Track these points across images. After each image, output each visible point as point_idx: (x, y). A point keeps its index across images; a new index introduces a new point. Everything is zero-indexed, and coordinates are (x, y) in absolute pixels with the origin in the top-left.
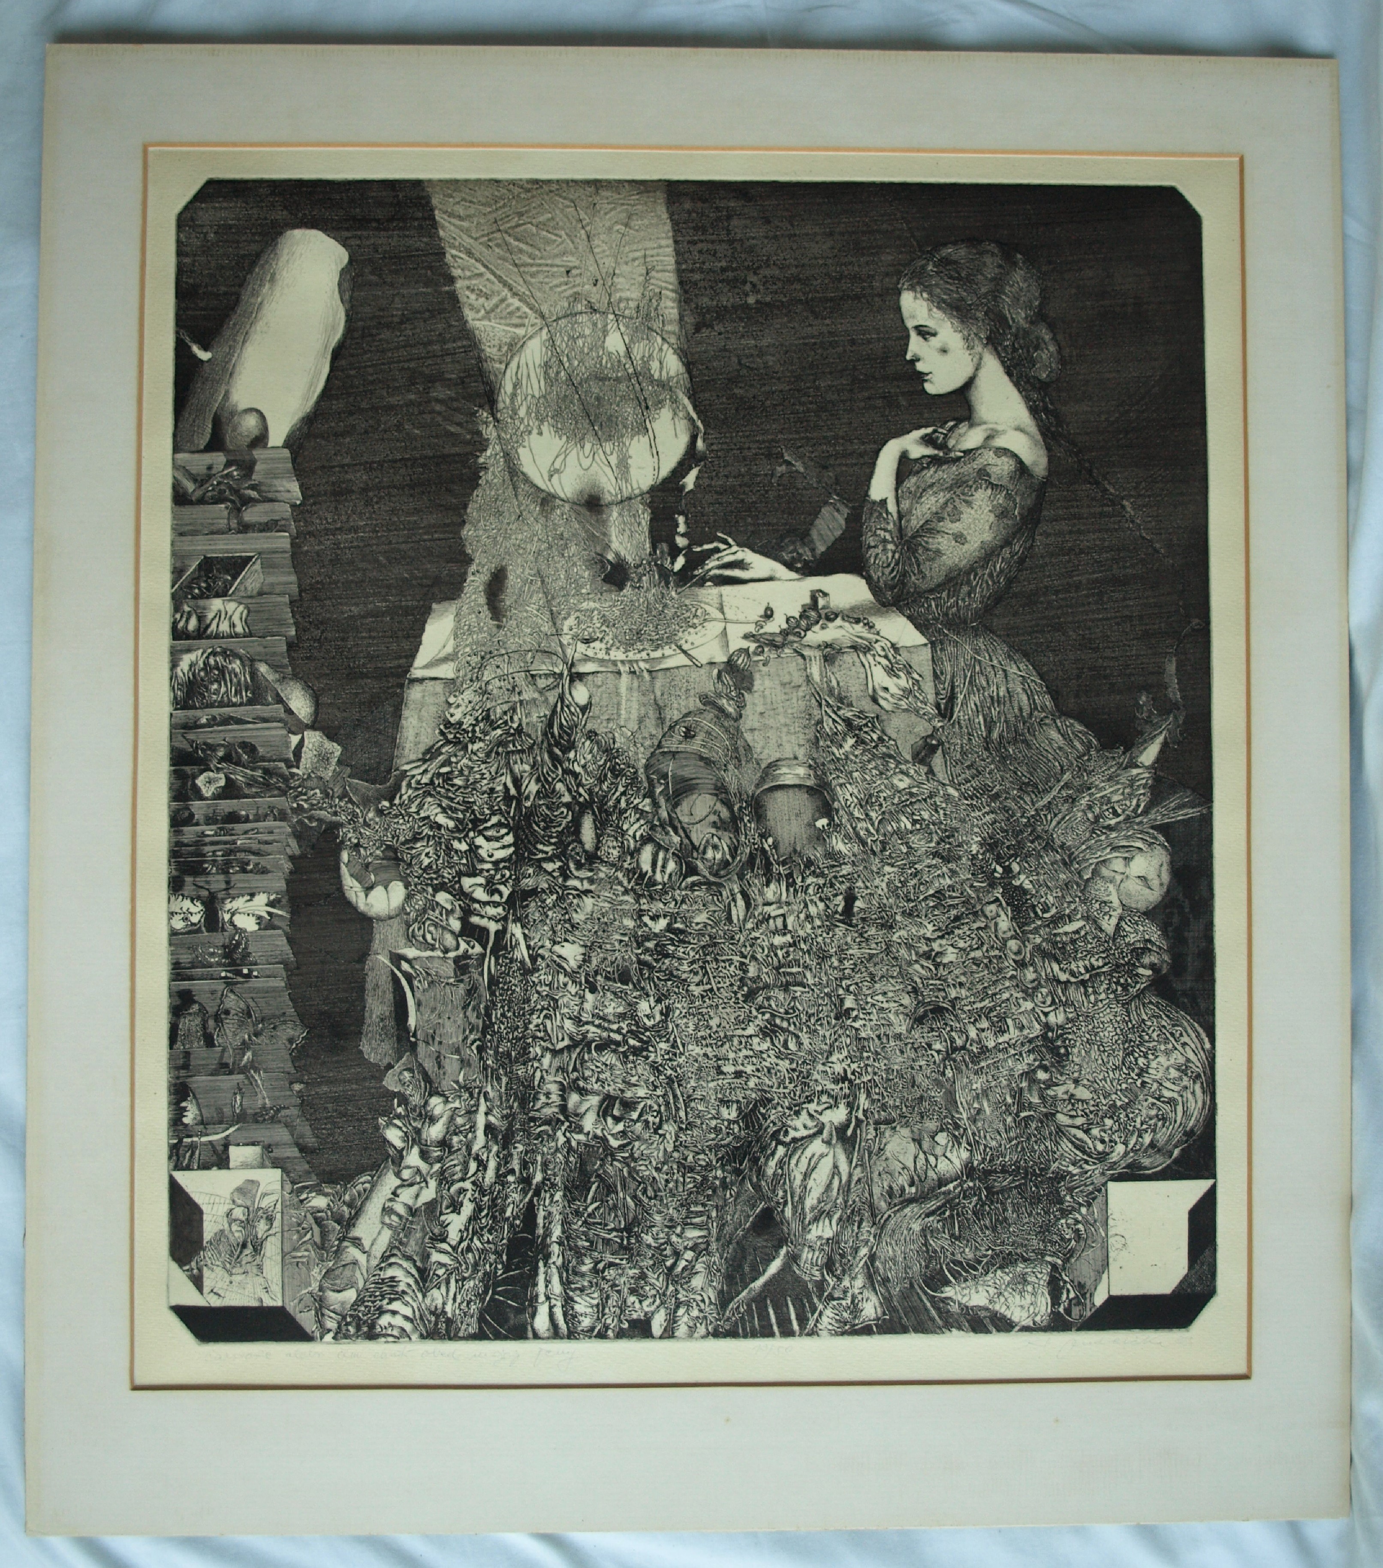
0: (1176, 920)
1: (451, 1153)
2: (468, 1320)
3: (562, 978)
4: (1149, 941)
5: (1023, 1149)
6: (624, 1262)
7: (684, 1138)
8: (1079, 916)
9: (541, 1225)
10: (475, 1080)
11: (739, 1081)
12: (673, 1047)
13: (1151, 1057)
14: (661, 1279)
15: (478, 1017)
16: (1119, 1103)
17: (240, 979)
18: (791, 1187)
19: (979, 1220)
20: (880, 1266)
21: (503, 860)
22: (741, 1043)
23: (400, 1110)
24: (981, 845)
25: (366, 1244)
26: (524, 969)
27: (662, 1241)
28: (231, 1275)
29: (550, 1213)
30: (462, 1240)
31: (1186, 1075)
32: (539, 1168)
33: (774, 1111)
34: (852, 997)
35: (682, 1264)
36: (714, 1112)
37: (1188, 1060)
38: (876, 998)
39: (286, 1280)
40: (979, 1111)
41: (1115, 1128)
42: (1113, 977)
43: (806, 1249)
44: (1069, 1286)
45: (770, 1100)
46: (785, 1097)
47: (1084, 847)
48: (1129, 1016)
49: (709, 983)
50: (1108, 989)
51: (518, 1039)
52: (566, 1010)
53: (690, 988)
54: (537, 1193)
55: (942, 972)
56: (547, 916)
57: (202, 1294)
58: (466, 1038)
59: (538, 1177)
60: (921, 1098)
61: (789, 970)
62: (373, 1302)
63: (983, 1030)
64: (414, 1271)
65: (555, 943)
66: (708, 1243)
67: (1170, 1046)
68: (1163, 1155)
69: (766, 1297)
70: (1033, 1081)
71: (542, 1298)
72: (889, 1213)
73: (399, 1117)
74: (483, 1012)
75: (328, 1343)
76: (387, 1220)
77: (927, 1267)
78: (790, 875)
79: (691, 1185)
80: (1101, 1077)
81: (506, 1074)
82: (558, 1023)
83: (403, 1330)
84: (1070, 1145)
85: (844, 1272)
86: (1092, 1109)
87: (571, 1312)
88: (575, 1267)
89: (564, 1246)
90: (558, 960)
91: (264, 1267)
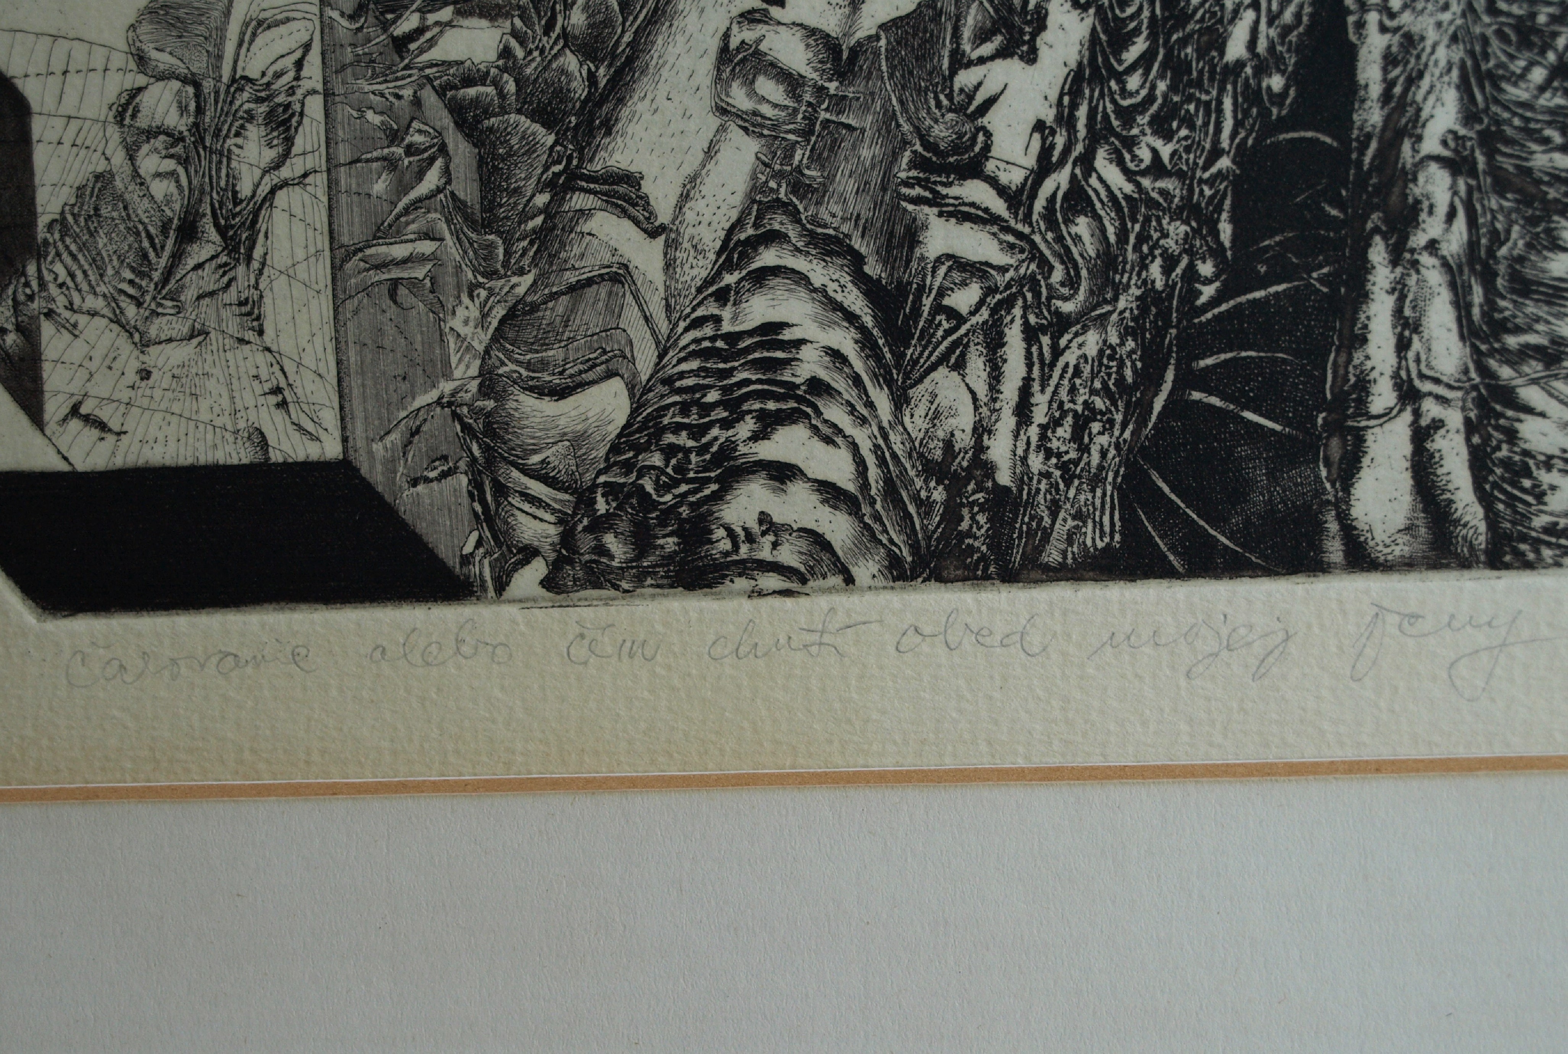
2: (1078, 494)
9: (1375, 90)
25: (662, 196)
28: (145, 345)
29: (1410, 41)
30: (1045, 166)
39: (353, 356)
57: (42, 430)
62: (696, 432)
64: (854, 299)
71: (1383, 397)
75: (526, 602)
76: (739, 98)
83: (818, 542)
87: (1504, 452)
88: (1521, 259)
89: (1473, 172)
91: (268, 307)
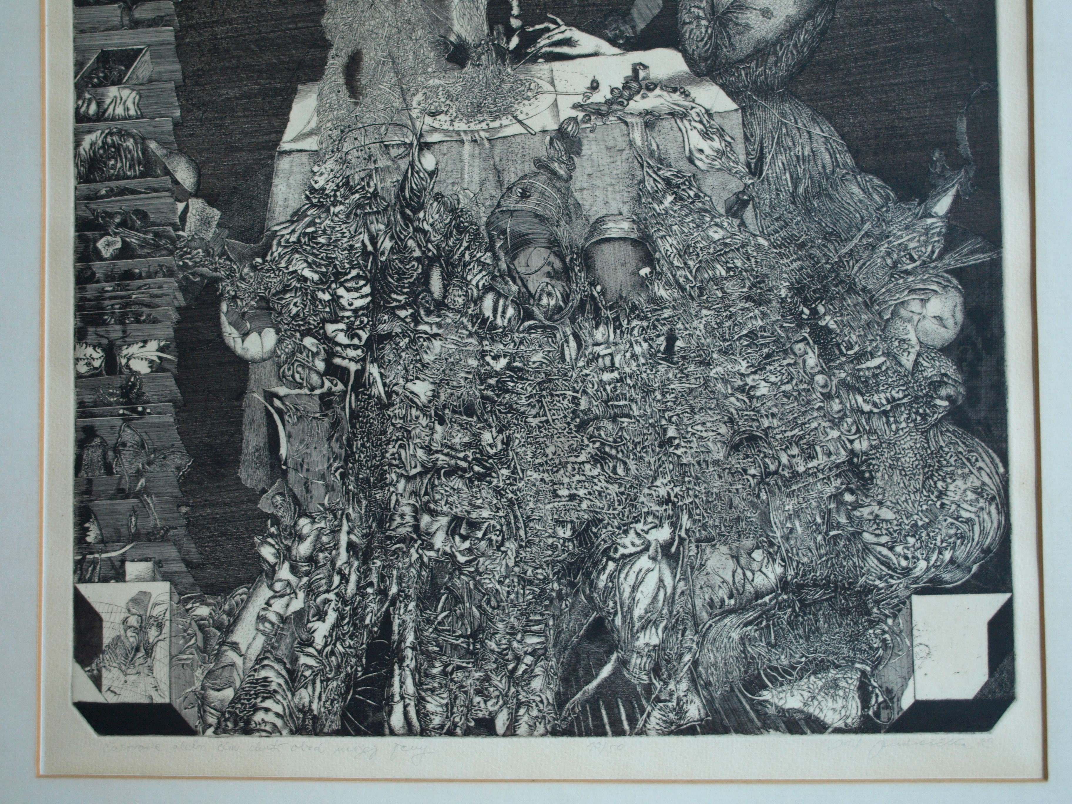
0: (970, 356)
1: (317, 568)
2: (331, 717)
3: (414, 411)
4: (945, 375)
5: (833, 565)
6: (470, 665)
7: (524, 554)
8: (880, 353)
9: (396, 632)
10: (338, 503)
11: (573, 503)
12: (513, 473)
13: (949, 480)
14: (503, 681)
15: (340, 447)
16: (920, 523)
17: (135, 416)
18: (620, 599)
19: (793, 630)
20: (703, 672)
21: (362, 308)
22: (574, 469)
23: (273, 530)
24: (790, 289)
25: (243, 648)
26: (381, 404)
27: (504, 647)
28: (126, 675)
29: (404, 621)
30: (326, 645)
31: (982, 497)
32: (395, 581)
33: (604, 531)
34: (674, 427)
35: (523, 667)
36: (550, 531)
37: (984, 484)
38: (696, 428)
39: (173, 680)
40: (792, 530)
41: (918, 545)
42: (912, 407)
43: (635, 655)
44: (877, 691)
45: (601, 521)
46: (615, 518)
47: (884, 290)
48: (928, 443)
49: (545, 415)
50: (908, 418)
51: (376, 467)
52: (418, 441)
53: (528, 420)
54: (393, 603)
55: (756, 404)
56: (401, 357)
57: (101, 692)
58: (330, 466)
59: (394, 589)
60: (739, 518)
61: (616, 403)
62: (249, 700)
63: (794, 456)
64: (284, 672)
65: (407, 381)
66: (546, 649)
67: (966, 471)
68: (963, 570)
69: (598, 698)
70: (841, 503)
71: (397, 698)
72: (710, 622)
73: (272, 535)
74: (345, 442)
75: (209, 737)
76: (261, 627)
77: (746, 672)
78: (617, 319)
79: (530, 597)
80: (903, 499)
81: (365, 498)
82: (411, 452)
83: (274, 725)
84: (876, 561)
85: (670, 676)
86: (896, 528)
87: (423, 711)
88: (426, 669)
89: (417, 650)
90: (411, 396)
91: (155, 668)
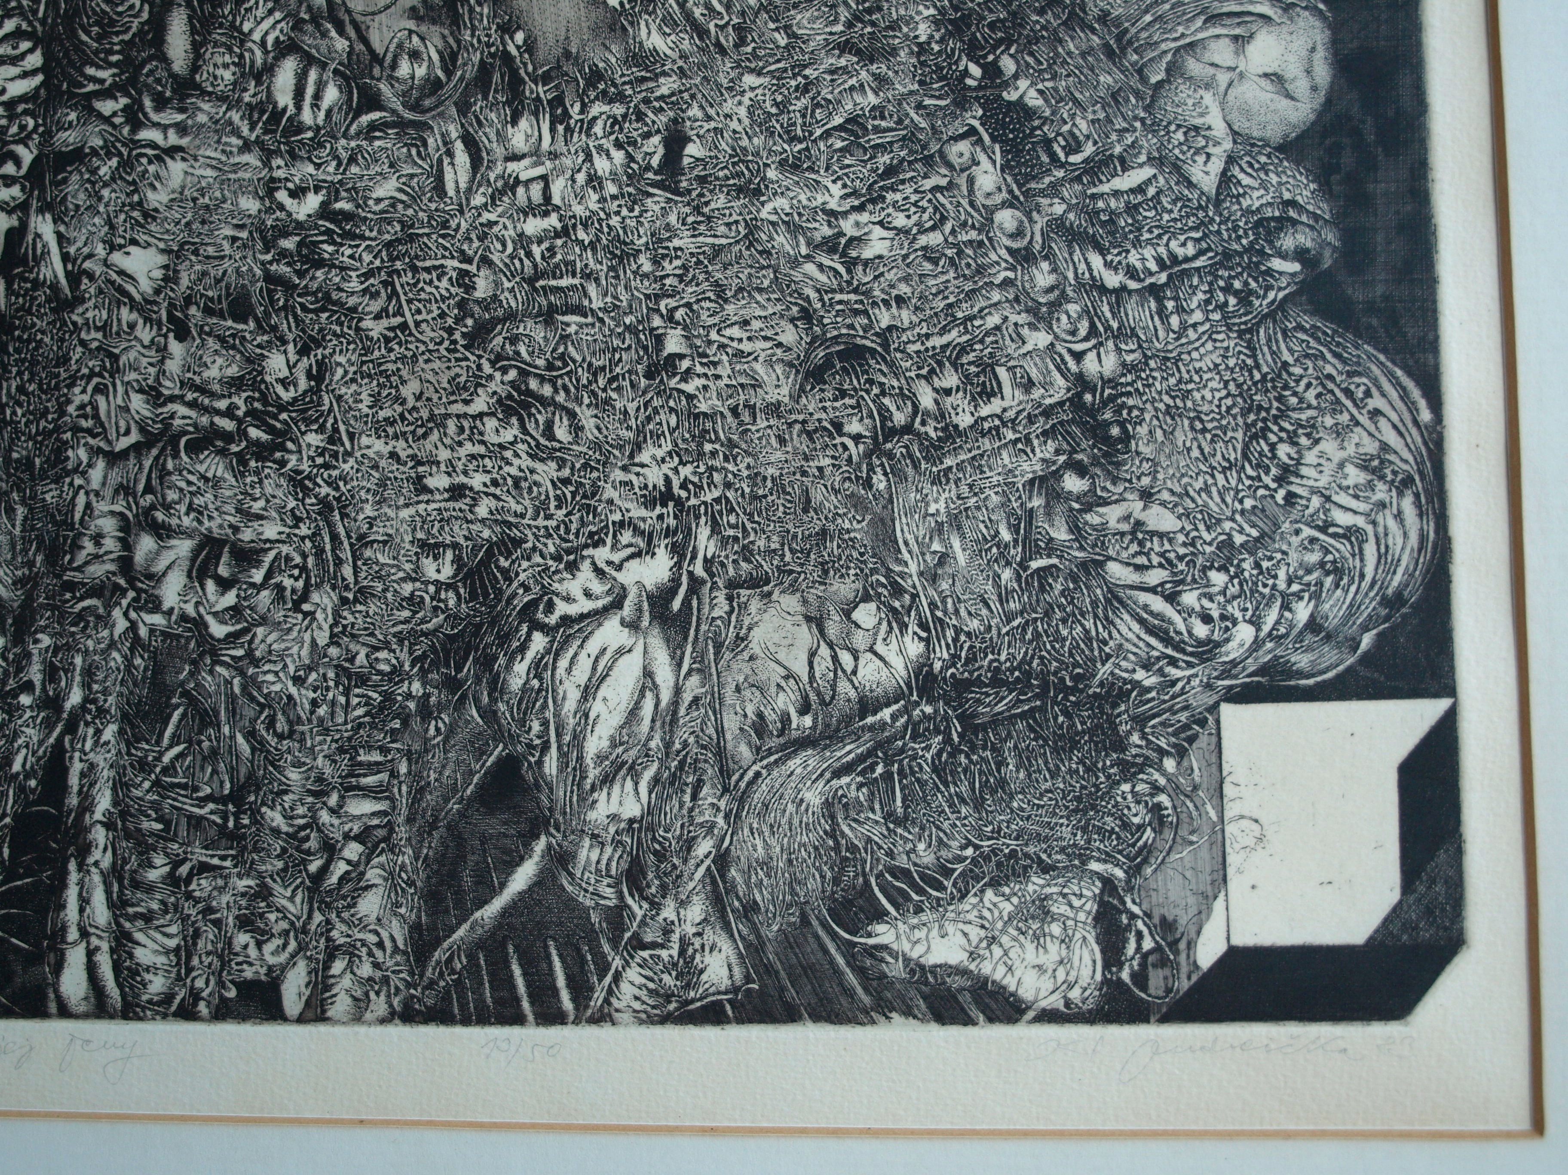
0: (1347, 159)
3: (125, 313)
4: (1292, 203)
5: (1037, 636)
6: (228, 863)
7: (351, 619)
8: (1143, 158)
9: (75, 789)
11: (457, 505)
12: (331, 440)
13: (1304, 441)
14: (298, 899)
16: (1238, 539)
18: (557, 715)
19: (946, 784)
20: (739, 879)
21: (23, 98)
22: (461, 429)
24: (937, 22)
26: (58, 299)
27: (301, 822)
29: (92, 766)
31: (1382, 478)
32: (78, 679)
33: (525, 564)
34: (679, 331)
35: (341, 868)
36: (408, 567)
37: (1385, 447)
38: (728, 332)
40: (943, 558)
41: (1234, 590)
42: (1217, 277)
43: (587, 842)
44: (1140, 924)
45: (518, 543)
46: (549, 536)
47: (1148, 18)
48: (1254, 356)
49: (399, 312)
50: (1207, 302)
51: (47, 434)
52: (132, 376)
53: (364, 324)
54: (71, 728)
55: (862, 276)
56: (100, 199)
59: (75, 697)
60: (823, 533)
61: (553, 283)
63: (948, 392)
65: (113, 248)
66: (390, 827)
67: (1345, 418)
68: (1339, 645)
69: (505, 937)
70: (1055, 496)
71: (73, 934)
72: (755, 768)
77: (836, 881)
78: (558, 101)
79: (360, 712)
80: (1199, 484)
81: (23, 502)
82: (119, 401)
84: (1136, 627)
85: (664, 889)
86: (1182, 551)
87: (128, 964)
88: (135, 871)
89: (116, 830)
90: (119, 280)
